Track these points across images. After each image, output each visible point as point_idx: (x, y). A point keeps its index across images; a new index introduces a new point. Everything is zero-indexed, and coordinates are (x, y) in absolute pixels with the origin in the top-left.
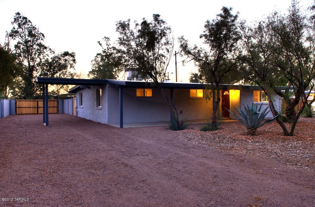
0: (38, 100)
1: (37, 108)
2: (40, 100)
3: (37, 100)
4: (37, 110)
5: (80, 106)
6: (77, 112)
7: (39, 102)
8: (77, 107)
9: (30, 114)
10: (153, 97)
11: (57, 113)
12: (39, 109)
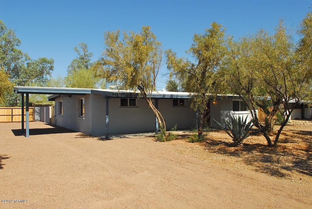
0: (13, 108)
1: (11, 116)
2: (14, 108)
3: (11, 108)
4: (11, 118)
5: (59, 115)
6: (56, 120)
7: (13, 109)
8: (56, 116)
9: (4, 122)
10: (137, 107)
11: (33, 121)
12: (14, 117)
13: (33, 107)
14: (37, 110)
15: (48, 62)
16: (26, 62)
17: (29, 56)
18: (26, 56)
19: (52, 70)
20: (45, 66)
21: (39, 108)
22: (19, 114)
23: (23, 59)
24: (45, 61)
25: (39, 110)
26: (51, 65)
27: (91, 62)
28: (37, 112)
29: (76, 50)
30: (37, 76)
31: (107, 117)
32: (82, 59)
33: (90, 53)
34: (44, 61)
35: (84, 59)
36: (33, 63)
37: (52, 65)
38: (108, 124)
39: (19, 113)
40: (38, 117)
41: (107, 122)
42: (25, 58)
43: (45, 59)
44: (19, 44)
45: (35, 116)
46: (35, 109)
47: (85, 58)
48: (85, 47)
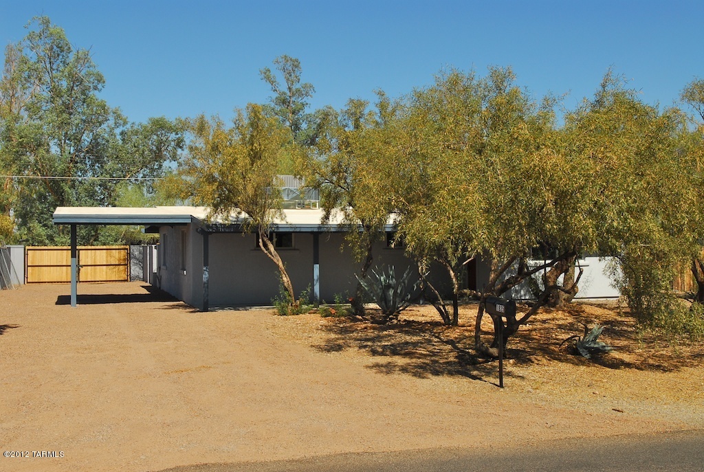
0: (80, 248)
2: (83, 248)
5: (164, 264)
6: (160, 277)
7: (82, 252)
8: (160, 268)
9: (61, 282)
10: (295, 249)
11: (127, 281)
12: (82, 270)
13: (128, 247)
14: (136, 253)
15: (171, 129)
16: (118, 131)
17: (124, 114)
18: (118, 117)
19: (181, 147)
20: (164, 139)
21: (141, 248)
22: (95, 262)
23: (111, 122)
24: (162, 127)
25: (140, 253)
26: (177, 136)
27: (307, 111)
28: (135, 258)
29: (267, 77)
30: (144, 165)
31: (205, 268)
32: (284, 102)
33: (305, 86)
34: (160, 125)
35: (289, 102)
36: (137, 132)
37: (179, 135)
38: (208, 283)
39: (95, 259)
40: (138, 269)
41: (205, 280)
42: (113, 121)
43: (162, 119)
44: (100, 86)
45: (133, 268)
46: (131, 251)
47: (293, 99)
48: (292, 67)
